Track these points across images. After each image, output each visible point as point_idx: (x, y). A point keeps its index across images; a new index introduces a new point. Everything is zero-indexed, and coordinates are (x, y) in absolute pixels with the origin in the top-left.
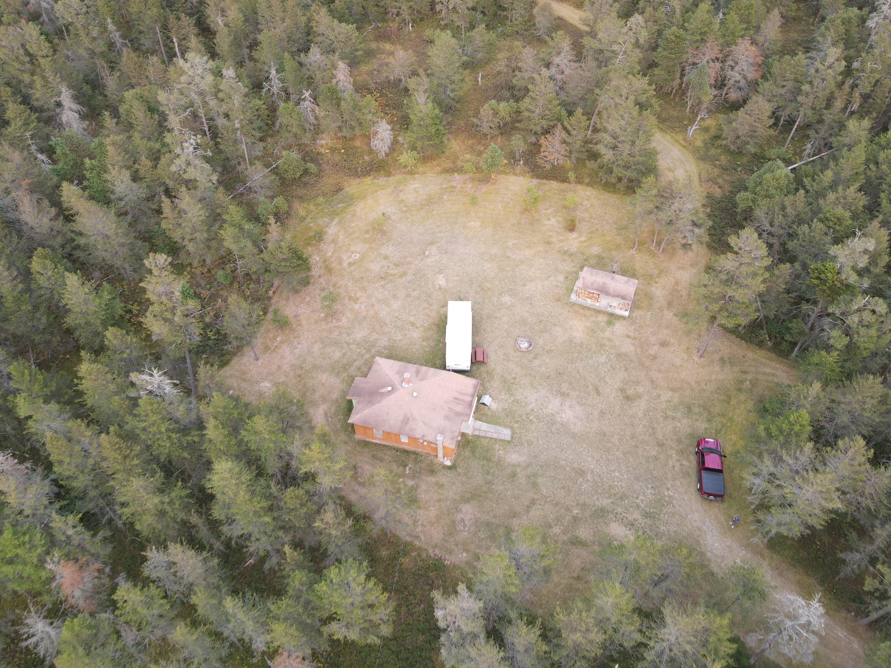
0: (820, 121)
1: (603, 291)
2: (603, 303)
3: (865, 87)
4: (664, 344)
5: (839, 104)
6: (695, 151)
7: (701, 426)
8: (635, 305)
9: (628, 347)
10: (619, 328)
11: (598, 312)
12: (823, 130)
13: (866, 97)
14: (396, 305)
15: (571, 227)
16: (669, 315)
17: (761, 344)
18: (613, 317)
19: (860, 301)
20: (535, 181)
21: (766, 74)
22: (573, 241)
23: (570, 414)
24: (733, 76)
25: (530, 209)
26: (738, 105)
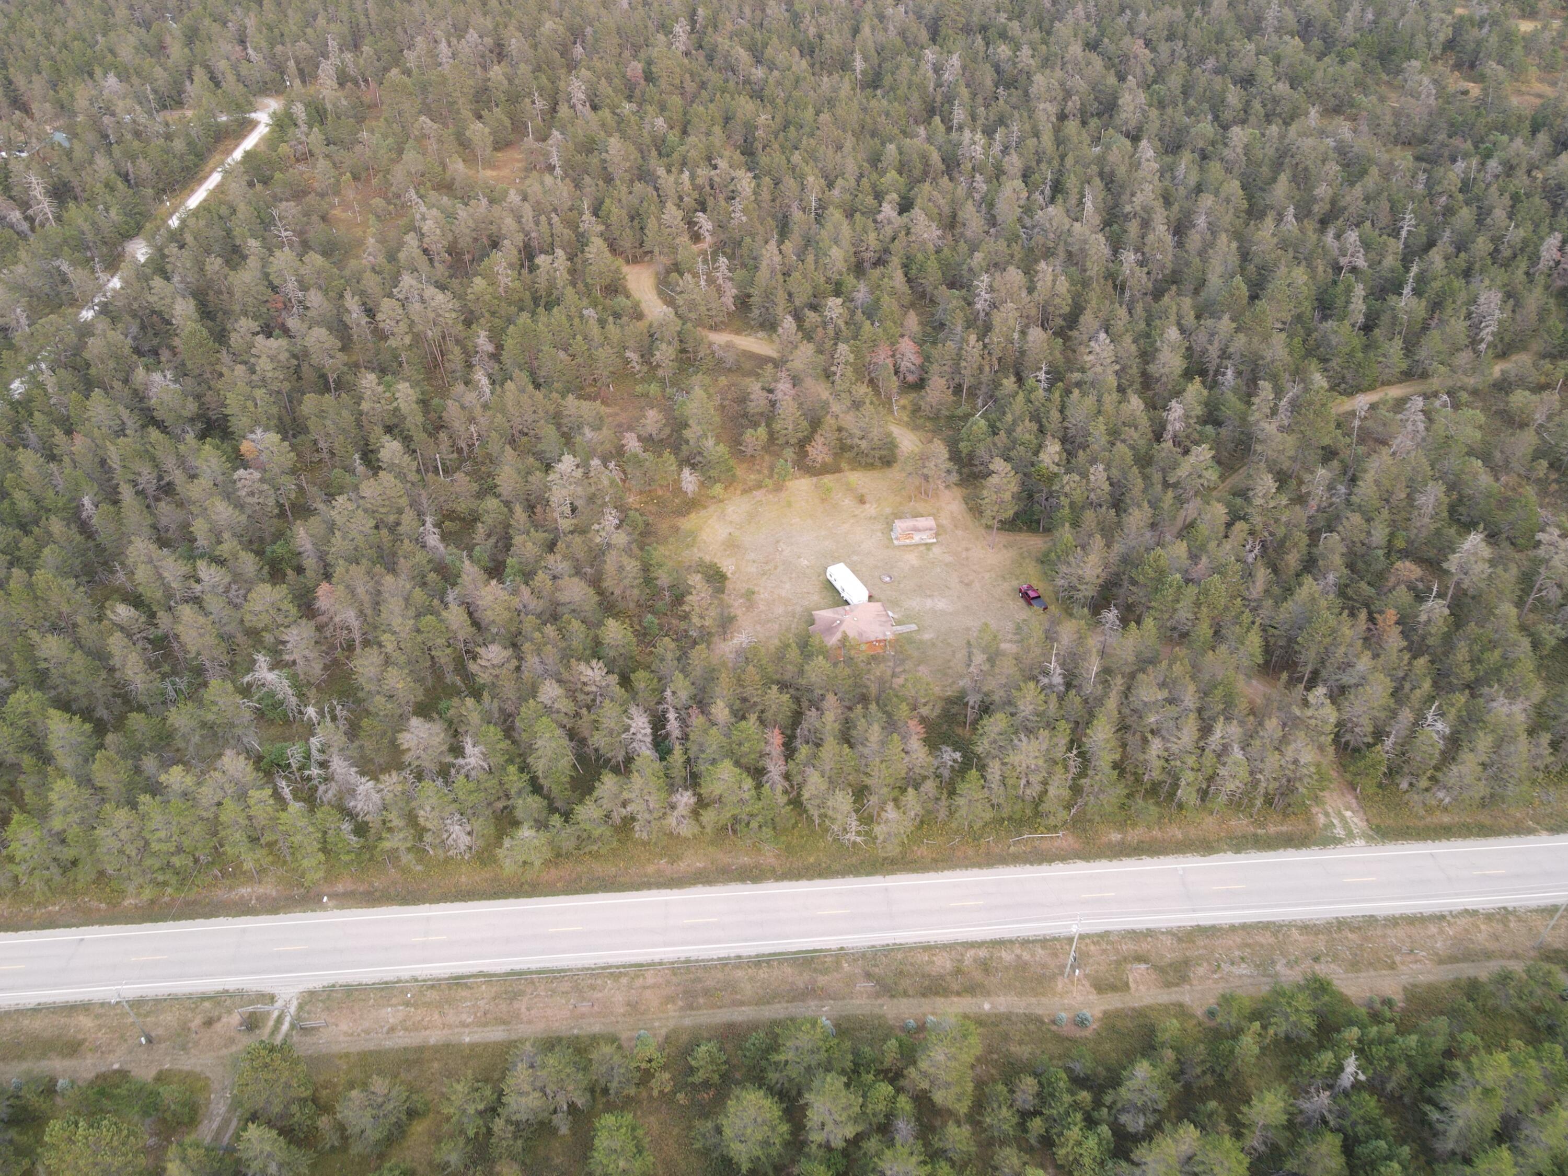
0: (980, 383)
1: (917, 530)
2: (917, 538)
3: (997, 353)
4: (967, 550)
5: (987, 369)
6: (907, 425)
7: (1015, 583)
8: (937, 535)
9: (949, 559)
10: (936, 550)
11: (917, 545)
12: (984, 389)
13: (1000, 359)
14: (788, 586)
15: (862, 501)
16: (959, 533)
17: (1020, 530)
18: (928, 546)
19: (1066, 478)
20: (815, 479)
21: (927, 358)
22: (870, 509)
23: (941, 604)
24: (904, 365)
25: (825, 497)
26: (920, 385)
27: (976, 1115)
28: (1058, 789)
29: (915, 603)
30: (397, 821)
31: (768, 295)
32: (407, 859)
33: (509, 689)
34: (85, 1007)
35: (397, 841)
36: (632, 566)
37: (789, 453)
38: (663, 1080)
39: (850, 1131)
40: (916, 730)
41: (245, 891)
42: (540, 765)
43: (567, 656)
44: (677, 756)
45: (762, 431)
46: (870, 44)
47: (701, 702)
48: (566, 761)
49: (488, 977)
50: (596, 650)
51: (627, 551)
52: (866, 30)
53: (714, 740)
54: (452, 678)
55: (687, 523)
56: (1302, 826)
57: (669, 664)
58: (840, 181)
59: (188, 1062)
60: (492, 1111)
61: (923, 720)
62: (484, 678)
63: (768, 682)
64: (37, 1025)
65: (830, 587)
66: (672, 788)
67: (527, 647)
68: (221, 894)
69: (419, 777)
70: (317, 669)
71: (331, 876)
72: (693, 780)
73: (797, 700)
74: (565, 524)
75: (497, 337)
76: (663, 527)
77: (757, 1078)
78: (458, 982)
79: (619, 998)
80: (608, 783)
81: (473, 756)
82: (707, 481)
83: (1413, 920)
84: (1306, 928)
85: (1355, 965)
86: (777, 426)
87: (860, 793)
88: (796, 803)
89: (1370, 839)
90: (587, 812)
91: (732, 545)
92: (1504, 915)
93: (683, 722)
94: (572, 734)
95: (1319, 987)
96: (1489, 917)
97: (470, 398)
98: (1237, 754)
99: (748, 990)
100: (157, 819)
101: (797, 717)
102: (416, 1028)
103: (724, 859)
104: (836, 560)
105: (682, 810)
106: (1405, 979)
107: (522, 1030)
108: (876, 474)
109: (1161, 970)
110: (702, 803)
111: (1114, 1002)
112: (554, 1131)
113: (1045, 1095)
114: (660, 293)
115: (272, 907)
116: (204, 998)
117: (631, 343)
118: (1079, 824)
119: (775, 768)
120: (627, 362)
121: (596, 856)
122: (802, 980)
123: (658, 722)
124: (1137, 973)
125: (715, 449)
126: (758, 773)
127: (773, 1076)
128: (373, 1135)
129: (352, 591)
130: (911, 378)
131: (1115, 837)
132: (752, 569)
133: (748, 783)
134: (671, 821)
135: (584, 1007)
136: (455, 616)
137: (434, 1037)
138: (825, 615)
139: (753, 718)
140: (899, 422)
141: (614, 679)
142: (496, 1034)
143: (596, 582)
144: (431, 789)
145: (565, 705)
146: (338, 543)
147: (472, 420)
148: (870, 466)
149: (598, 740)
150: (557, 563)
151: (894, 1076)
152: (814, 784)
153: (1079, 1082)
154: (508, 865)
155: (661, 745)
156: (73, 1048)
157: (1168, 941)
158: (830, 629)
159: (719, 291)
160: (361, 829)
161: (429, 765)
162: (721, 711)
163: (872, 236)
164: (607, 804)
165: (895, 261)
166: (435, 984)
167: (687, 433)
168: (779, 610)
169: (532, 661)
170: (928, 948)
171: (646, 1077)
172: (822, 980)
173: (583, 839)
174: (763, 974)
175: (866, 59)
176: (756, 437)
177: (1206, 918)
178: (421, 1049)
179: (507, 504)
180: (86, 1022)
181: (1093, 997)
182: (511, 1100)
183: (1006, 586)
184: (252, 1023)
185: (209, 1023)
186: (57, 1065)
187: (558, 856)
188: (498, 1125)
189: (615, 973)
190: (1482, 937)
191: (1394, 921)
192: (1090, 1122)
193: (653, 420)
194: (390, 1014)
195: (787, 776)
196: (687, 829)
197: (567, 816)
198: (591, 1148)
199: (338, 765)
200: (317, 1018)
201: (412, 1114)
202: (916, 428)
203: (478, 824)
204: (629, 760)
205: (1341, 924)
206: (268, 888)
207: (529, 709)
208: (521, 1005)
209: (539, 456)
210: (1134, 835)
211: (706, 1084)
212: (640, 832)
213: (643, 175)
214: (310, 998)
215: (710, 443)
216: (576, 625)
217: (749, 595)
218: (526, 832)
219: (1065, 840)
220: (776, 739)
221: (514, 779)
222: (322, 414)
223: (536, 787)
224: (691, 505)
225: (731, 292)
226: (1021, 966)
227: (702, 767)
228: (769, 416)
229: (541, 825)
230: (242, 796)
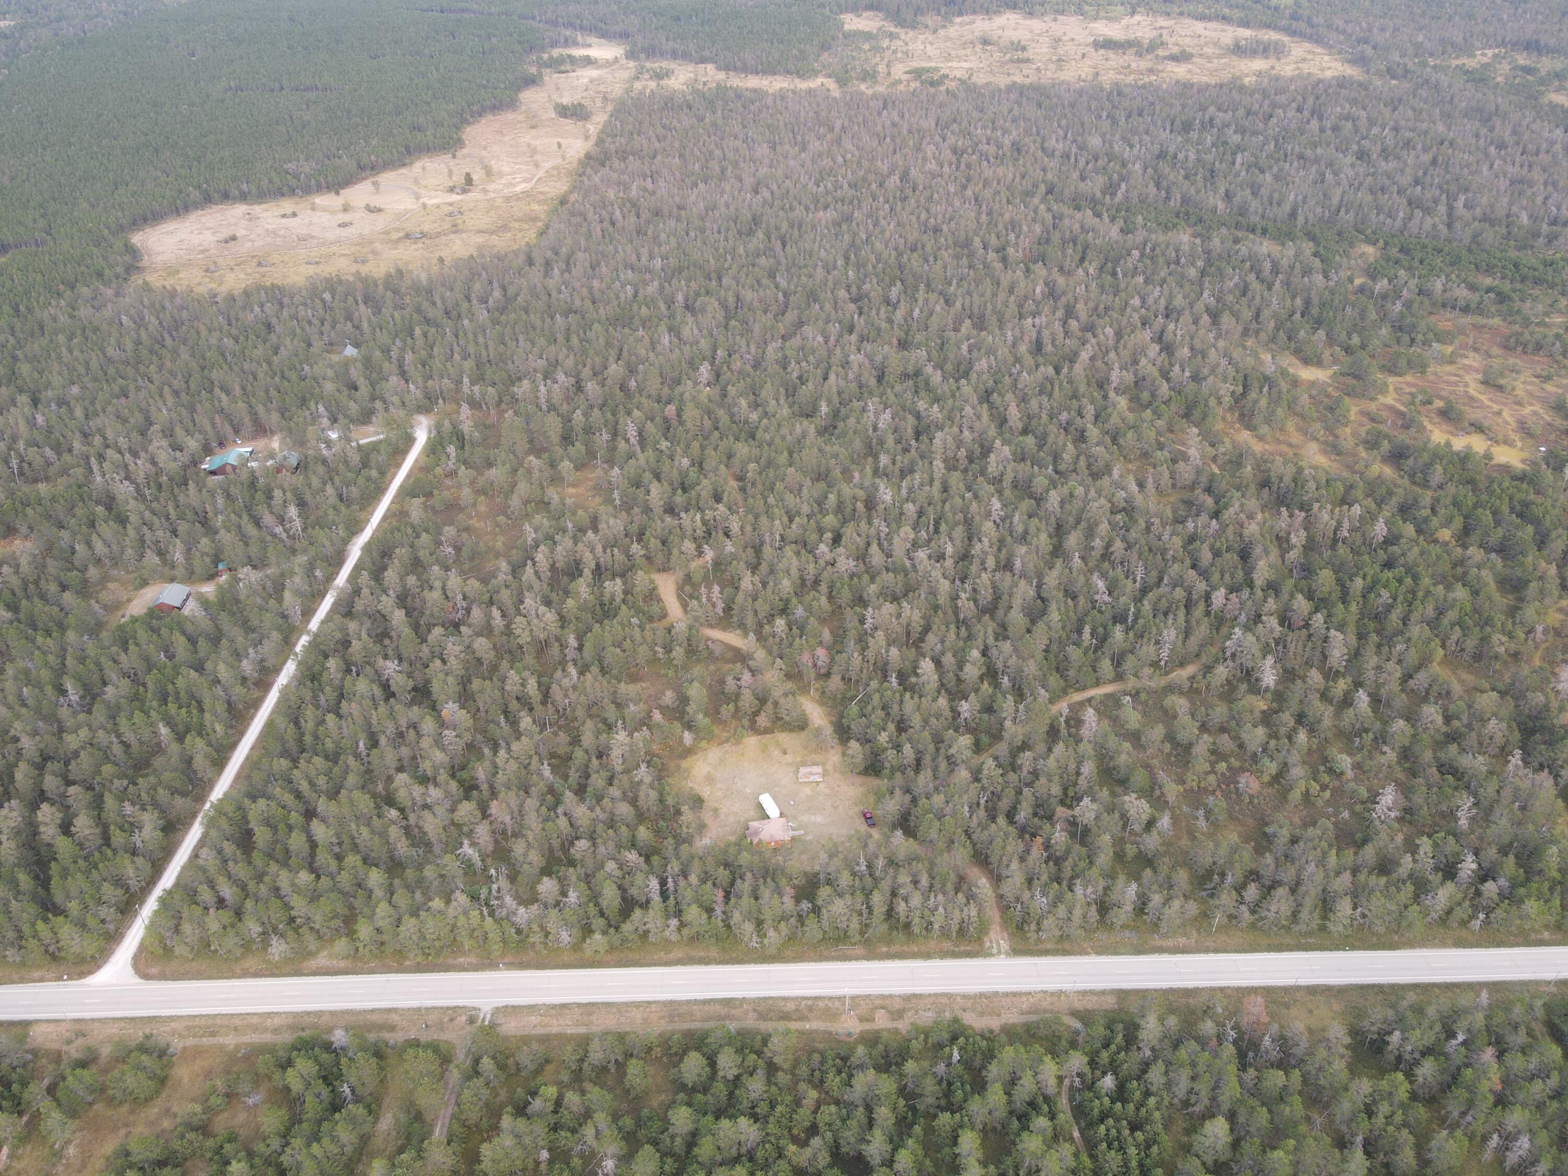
1: (812, 773)
2: (812, 778)
4: (840, 786)
5: (865, 670)
6: (817, 701)
7: (862, 808)
8: (823, 776)
9: (827, 791)
10: (822, 786)
11: (811, 783)
13: (872, 665)
14: (737, 805)
15: (785, 753)
16: (837, 775)
17: (869, 775)
18: (818, 783)
20: (759, 737)
21: (832, 659)
22: (789, 758)
23: (819, 819)
24: (819, 663)
25: (764, 749)
26: (828, 675)
27: (792, 1071)
28: (855, 925)
29: (805, 818)
30: (535, 927)
31: (743, 609)
32: (540, 947)
33: (590, 863)
34: (395, 1010)
35: (536, 938)
36: (654, 794)
37: (746, 722)
38: (657, 1052)
39: (735, 1071)
40: (789, 891)
41: (461, 960)
42: (604, 903)
43: (619, 847)
44: (672, 901)
45: (731, 707)
46: (834, 389)
47: (685, 874)
48: (617, 902)
49: (579, 1005)
50: (633, 845)
51: (651, 786)
52: (832, 377)
53: (689, 894)
54: (559, 854)
55: (684, 764)
56: (978, 948)
57: (669, 852)
58: (797, 519)
59: (444, 1036)
60: (582, 1060)
61: (794, 887)
62: (578, 856)
63: (719, 864)
64: (374, 1018)
65: (760, 806)
66: (668, 917)
67: (599, 841)
68: (450, 961)
69: (546, 907)
70: (491, 848)
71: (503, 955)
72: (679, 913)
73: (733, 873)
74: (619, 768)
75: (580, 638)
76: (672, 765)
77: (698, 1049)
78: (564, 1006)
79: (639, 1016)
80: (637, 913)
81: (573, 897)
82: (698, 739)
83: (1015, 994)
84: (964, 996)
85: (982, 1014)
86: (741, 704)
87: (759, 923)
88: (728, 927)
89: (1008, 954)
90: (627, 927)
91: (710, 779)
92: (1060, 993)
93: (675, 882)
94: (620, 887)
95: (956, 1020)
96: (1052, 994)
97: (566, 681)
98: (941, 910)
99: (699, 1014)
100: (430, 924)
101: (732, 884)
102: (546, 1026)
103: (693, 953)
104: (766, 790)
105: (672, 928)
106: (1003, 1021)
107: (594, 1029)
108: (794, 735)
109: (891, 1013)
110: (682, 925)
111: (867, 1026)
112: (608, 1071)
113: (823, 1062)
114: (679, 597)
115: (475, 968)
116: (448, 1008)
117: (659, 641)
118: (867, 943)
119: (719, 910)
120: (655, 653)
121: (630, 949)
122: (723, 1011)
123: (663, 883)
124: (880, 1015)
125: (701, 719)
126: (710, 911)
127: (705, 1049)
128: (532, 1067)
129: (508, 805)
130: (823, 671)
131: (885, 949)
132: (719, 794)
133: (705, 916)
134: (667, 933)
135: (623, 1020)
136: (563, 822)
137: (554, 1030)
138: (754, 824)
139: (709, 883)
140: (813, 700)
141: (642, 859)
142: (583, 1030)
143: (634, 802)
144: (554, 913)
145: (618, 873)
146: (501, 778)
147: (566, 696)
148: (791, 730)
149: (633, 891)
150: (615, 792)
151: (759, 1053)
152: (737, 917)
153: (839, 1056)
154: (588, 953)
155: (664, 895)
156: (392, 1028)
157: (898, 1000)
158: (756, 833)
159: (714, 605)
160: (519, 932)
161: (551, 901)
162: (693, 879)
163: (812, 565)
164: (636, 924)
165: (823, 588)
166: (554, 1007)
167: (688, 709)
168: (732, 819)
169: (602, 849)
170: (784, 999)
171: (649, 1050)
172: (733, 1012)
173: (624, 940)
174: (706, 1008)
175: (829, 402)
176: (727, 710)
177: (918, 990)
178: (548, 1035)
179: (587, 752)
180: (395, 1018)
181: (857, 1024)
182: (592, 1055)
183: (856, 810)
184: (472, 1020)
185: (452, 1020)
186: (386, 1035)
187: (612, 949)
188: (585, 1065)
189: (637, 1005)
190: (1045, 1004)
191: (1006, 995)
192: (839, 1072)
193: (669, 697)
194: (534, 1019)
195: (724, 913)
196: (674, 937)
197: (617, 928)
198: (625, 1073)
199: (508, 900)
200: (501, 1020)
201: (547, 1061)
202: (822, 704)
203: (574, 931)
204: (648, 902)
205: (982, 995)
206: (472, 959)
207: (600, 875)
208: (594, 1017)
209: (605, 721)
210: (894, 949)
211: (676, 1054)
212: (652, 938)
213: (670, 510)
214: (497, 1011)
215: (700, 716)
216: (624, 828)
217: (716, 810)
218: (597, 936)
219: (860, 950)
220: (720, 894)
221: (592, 910)
222: (482, 691)
223: (602, 914)
224: (688, 752)
225: (720, 605)
226: (827, 1009)
227: (684, 907)
228: (736, 697)
229: (604, 933)
230: (466, 913)
